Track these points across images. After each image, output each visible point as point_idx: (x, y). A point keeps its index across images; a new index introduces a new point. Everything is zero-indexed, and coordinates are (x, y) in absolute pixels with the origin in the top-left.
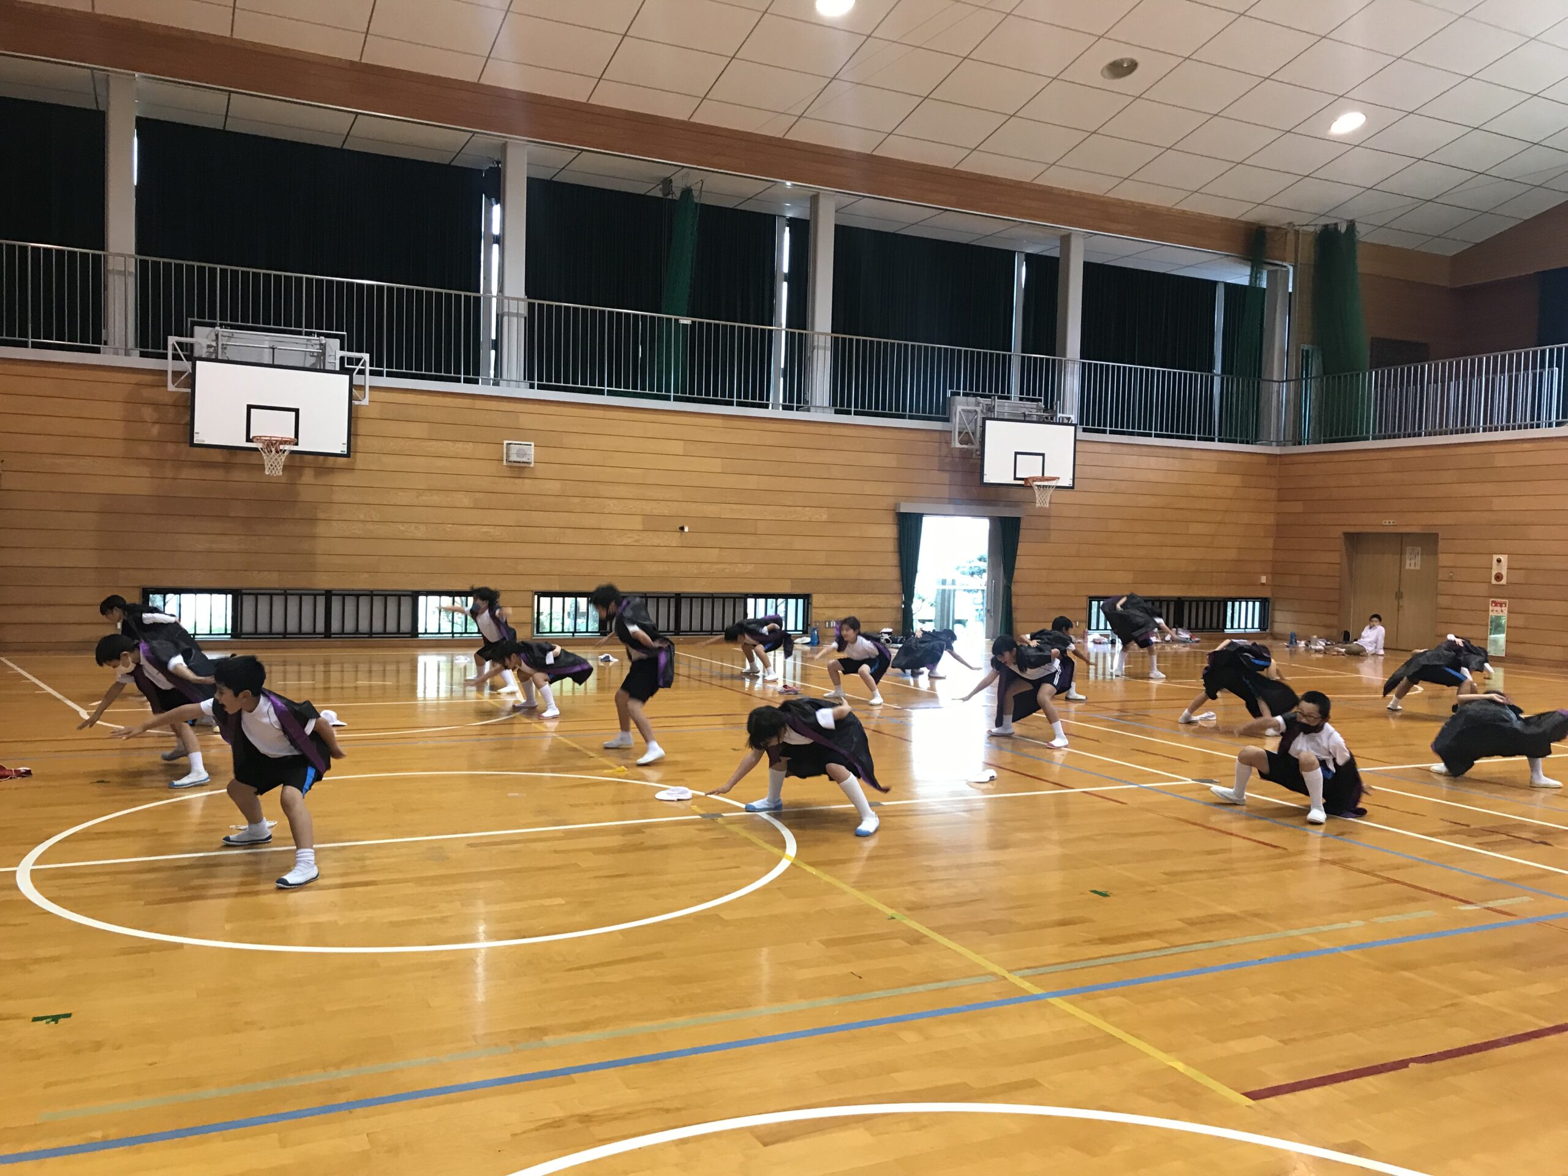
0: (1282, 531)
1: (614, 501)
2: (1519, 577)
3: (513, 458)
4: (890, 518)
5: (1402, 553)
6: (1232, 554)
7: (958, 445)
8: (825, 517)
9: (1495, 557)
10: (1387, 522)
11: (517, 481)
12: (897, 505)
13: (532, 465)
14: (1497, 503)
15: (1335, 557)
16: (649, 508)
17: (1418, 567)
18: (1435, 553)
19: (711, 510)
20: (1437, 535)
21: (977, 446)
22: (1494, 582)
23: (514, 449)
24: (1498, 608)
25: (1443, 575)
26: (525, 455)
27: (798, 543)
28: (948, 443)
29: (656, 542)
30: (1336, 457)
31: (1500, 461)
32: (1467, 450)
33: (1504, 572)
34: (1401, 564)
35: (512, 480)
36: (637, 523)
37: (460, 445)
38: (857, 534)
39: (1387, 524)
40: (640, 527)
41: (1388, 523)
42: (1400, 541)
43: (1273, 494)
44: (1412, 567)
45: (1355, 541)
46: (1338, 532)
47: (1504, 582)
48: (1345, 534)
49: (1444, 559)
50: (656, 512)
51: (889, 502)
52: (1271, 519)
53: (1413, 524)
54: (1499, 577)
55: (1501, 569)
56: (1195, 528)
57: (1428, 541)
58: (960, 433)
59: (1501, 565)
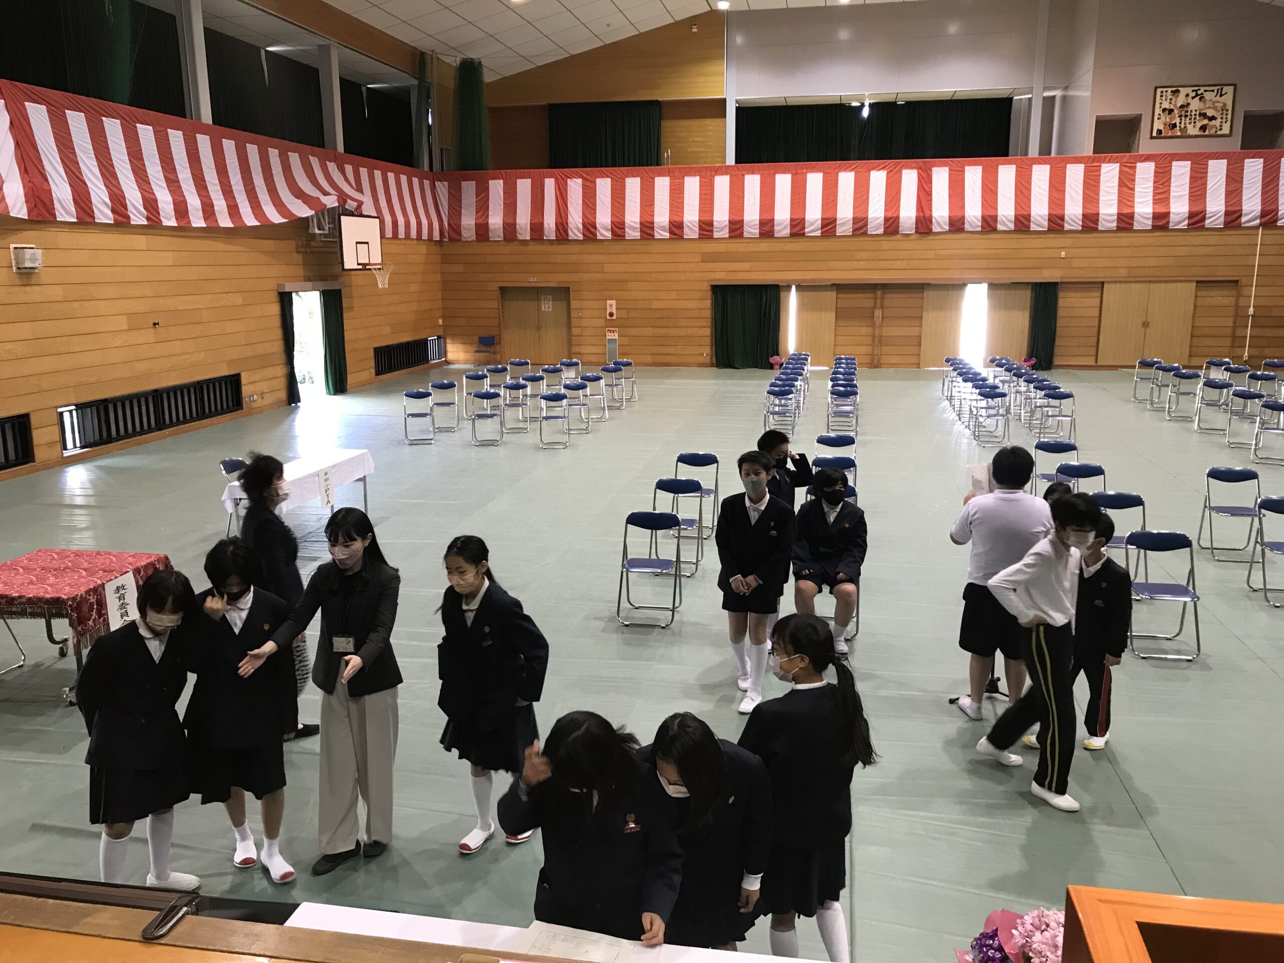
0: (448, 286)
1: (104, 302)
2: (624, 314)
3: (27, 264)
4: (274, 297)
5: (539, 300)
6: (427, 306)
8: (240, 301)
9: (608, 302)
11: (28, 289)
12: (282, 286)
14: (608, 268)
15: (494, 304)
16: (131, 306)
17: (551, 310)
18: (568, 300)
19: (172, 303)
20: (571, 288)
22: (608, 317)
23: (28, 254)
24: (612, 334)
25: (576, 313)
26: (36, 260)
27: (228, 327)
29: (140, 340)
33: (614, 311)
34: (539, 308)
35: (23, 288)
36: (122, 323)
38: (258, 314)
40: (127, 328)
41: (533, 280)
42: (536, 293)
43: (439, 258)
44: (547, 309)
45: (504, 291)
46: (495, 286)
47: (614, 317)
48: (500, 288)
49: (576, 304)
50: (136, 310)
51: (272, 284)
52: (438, 277)
53: (554, 280)
54: (611, 315)
55: (612, 309)
56: (413, 288)
57: (563, 293)
59: (612, 305)
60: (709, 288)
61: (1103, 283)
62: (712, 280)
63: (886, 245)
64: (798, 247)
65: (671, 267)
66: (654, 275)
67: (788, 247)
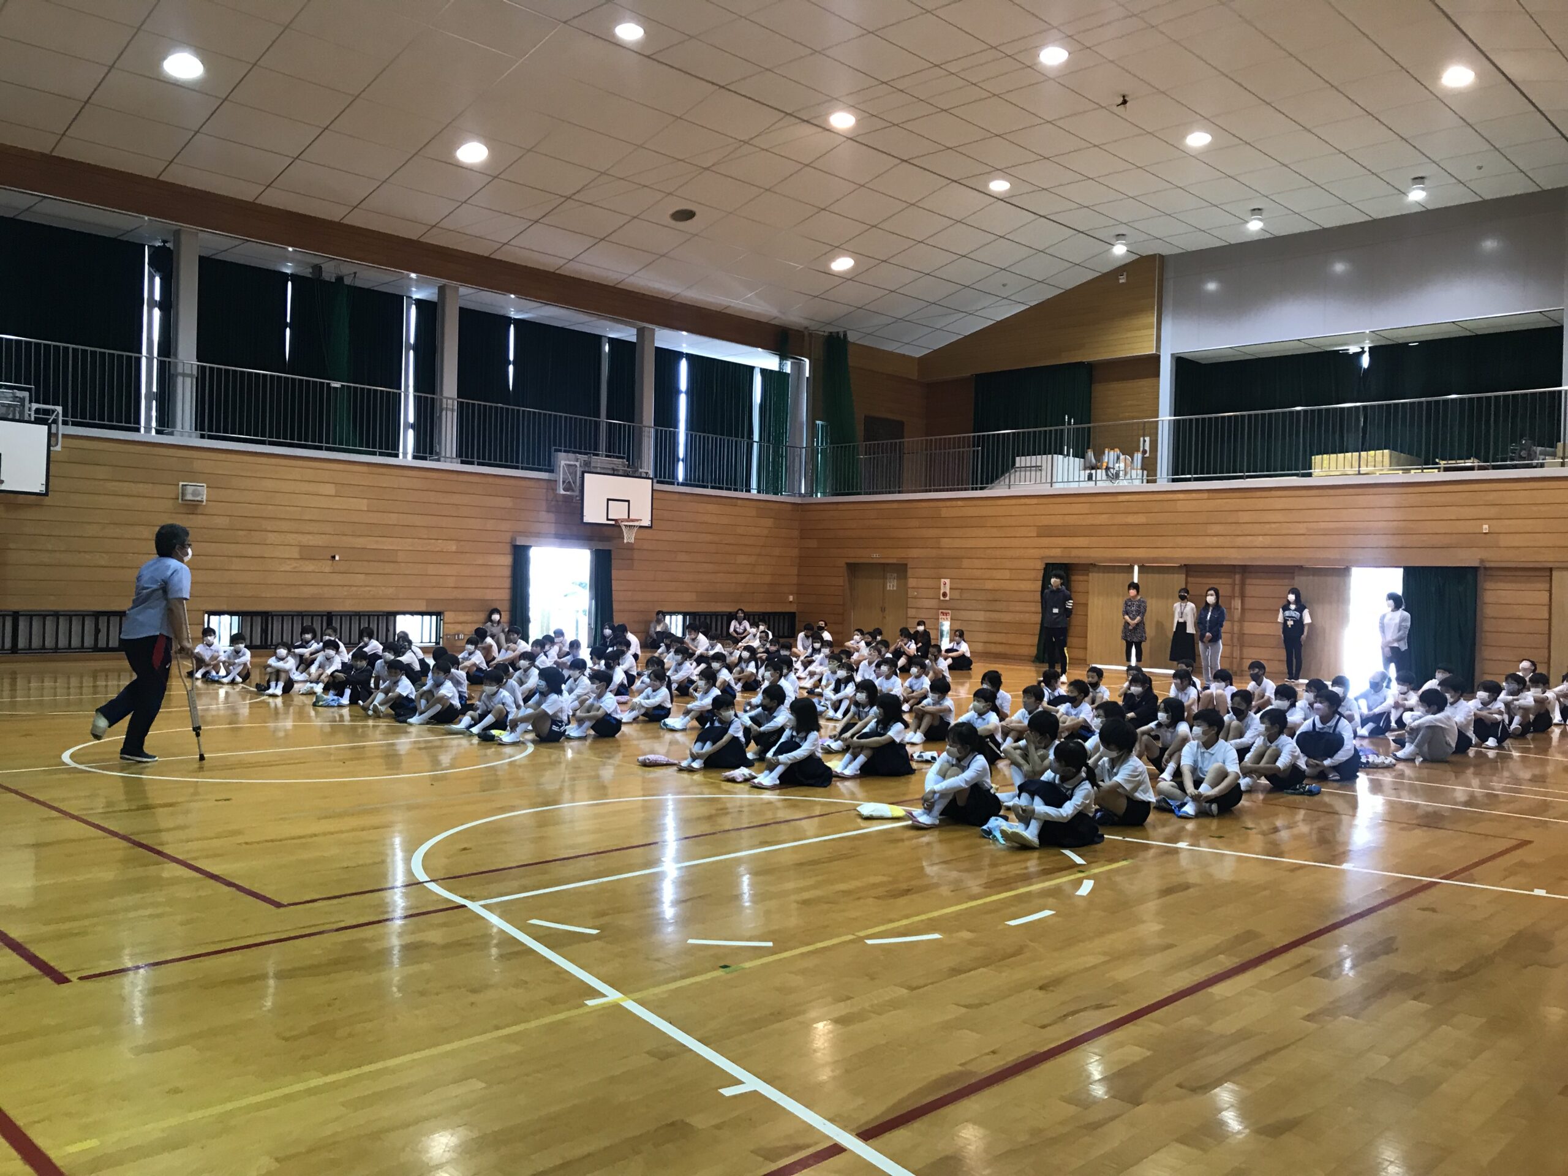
0: (803, 562)
1: (276, 534)
2: (958, 595)
3: (189, 497)
4: (508, 548)
5: (885, 578)
6: (767, 579)
7: (562, 492)
8: (454, 548)
9: (943, 580)
11: (191, 516)
12: (513, 539)
13: (204, 503)
14: (944, 543)
15: (840, 581)
16: (306, 540)
17: (895, 589)
18: (906, 578)
19: (360, 542)
20: (906, 565)
21: (577, 493)
22: (942, 598)
23: (190, 489)
24: (946, 617)
25: (912, 593)
26: (199, 495)
27: (431, 569)
28: (554, 490)
29: (312, 568)
30: (840, 507)
31: (944, 513)
33: (948, 592)
34: (884, 586)
35: (186, 516)
36: (294, 553)
37: (141, 485)
38: (480, 562)
40: (298, 557)
41: (876, 556)
42: (883, 569)
43: (796, 533)
44: (891, 589)
45: (854, 569)
46: (842, 562)
47: (947, 598)
48: (847, 564)
49: (912, 582)
50: (311, 543)
51: (507, 537)
52: (795, 552)
53: (893, 556)
54: (945, 595)
55: (946, 589)
56: (741, 559)
57: (901, 570)
58: (564, 482)
60: (1042, 567)
61: (1551, 569)
62: (1045, 558)
63: (1245, 517)
64: (1141, 519)
65: (1006, 542)
66: (989, 551)
67: (1131, 519)
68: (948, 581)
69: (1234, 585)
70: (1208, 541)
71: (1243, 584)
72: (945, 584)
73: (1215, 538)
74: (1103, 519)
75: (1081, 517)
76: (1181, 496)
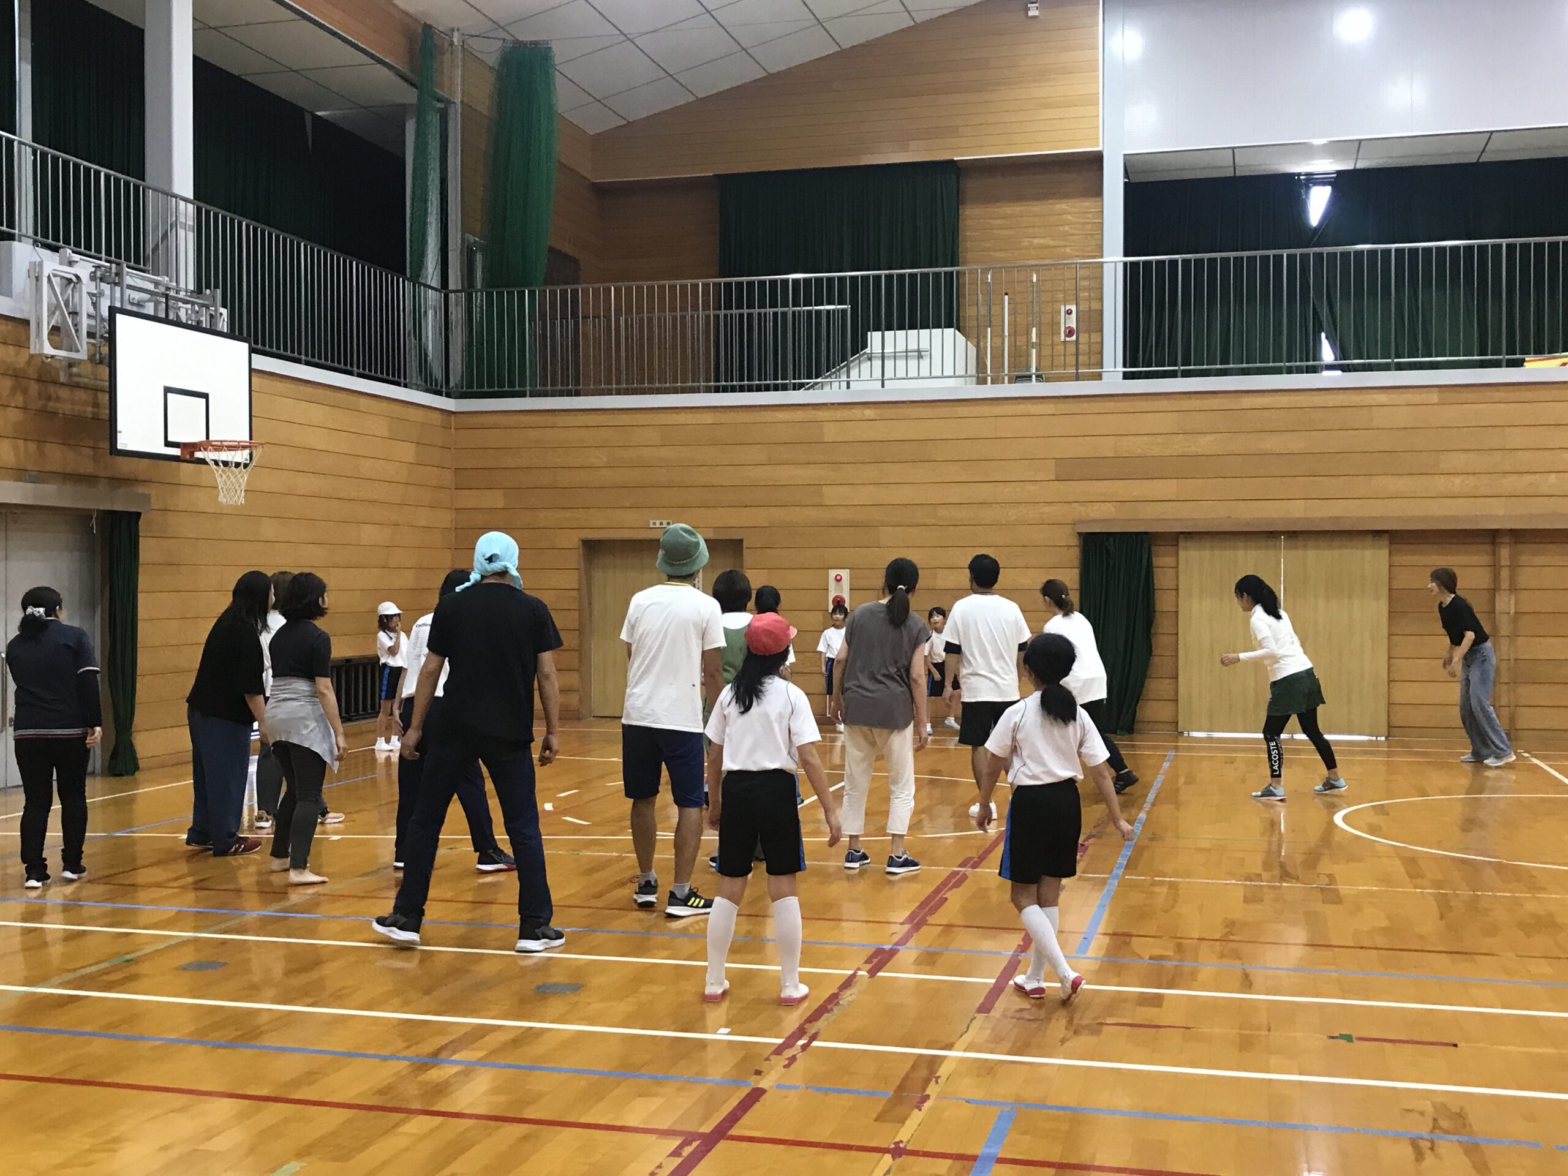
7: (48, 350)
9: (833, 573)
10: (658, 523)
14: (831, 495)
15: (570, 580)
20: (741, 541)
30: (562, 420)
31: (831, 433)
32: (781, 415)
33: (846, 595)
39: (658, 525)
43: (448, 477)
45: (593, 548)
46: (573, 539)
48: (584, 541)
55: (842, 590)
57: (725, 552)
59: (841, 584)
60: (1075, 541)
62: (1082, 522)
63: (1516, 437)
64: (1296, 443)
65: (985, 492)
66: (942, 512)
67: (1270, 443)
68: (845, 574)
69: (1495, 568)
70: (1440, 484)
71: (1513, 567)
72: (838, 580)
73: (1458, 480)
74: (1205, 444)
75: (1160, 439)
76: (1382, 398)
